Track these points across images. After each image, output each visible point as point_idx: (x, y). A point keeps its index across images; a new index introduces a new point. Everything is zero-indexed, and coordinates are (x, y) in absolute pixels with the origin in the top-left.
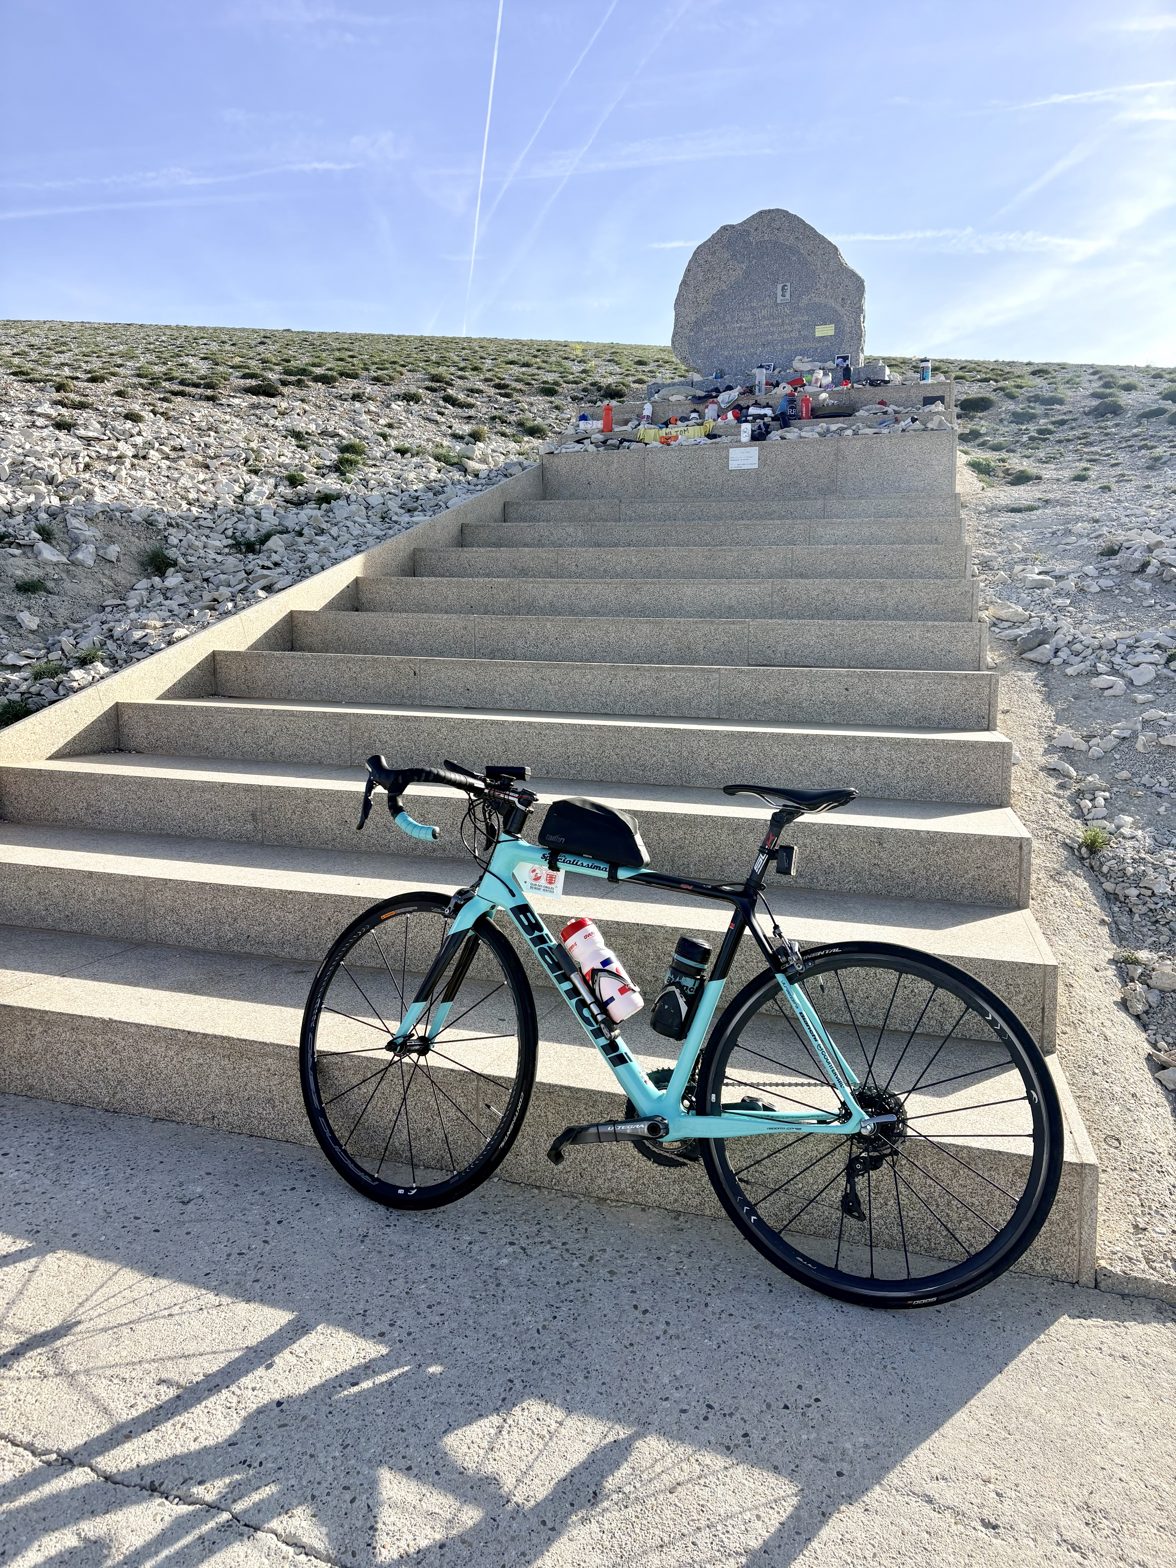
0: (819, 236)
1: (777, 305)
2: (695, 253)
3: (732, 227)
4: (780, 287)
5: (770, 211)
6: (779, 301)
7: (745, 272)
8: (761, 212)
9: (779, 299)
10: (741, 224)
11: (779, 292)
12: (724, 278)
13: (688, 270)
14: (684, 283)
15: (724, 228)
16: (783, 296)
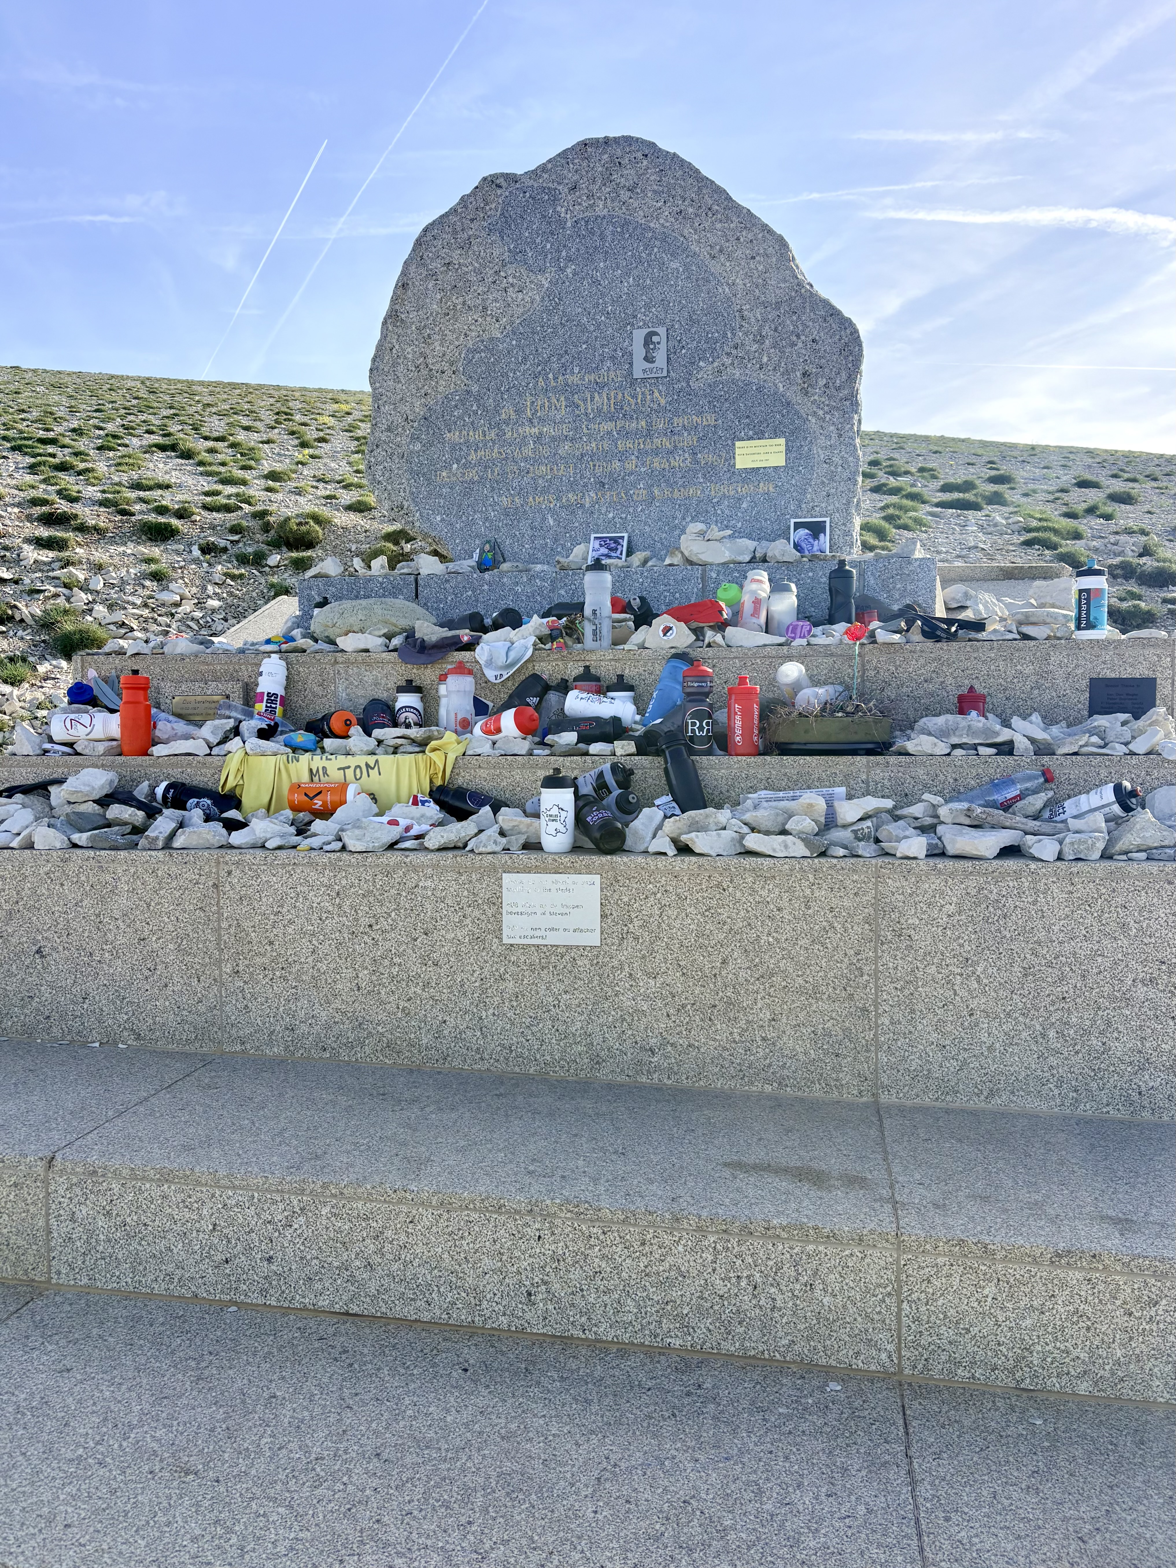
0: (737, 208)
1: (633, 382)
2: (419, 243)
3: (511, 178)
4: (639, 335)
5: (607, 141)
6: (638, 374)
7: (549, 294)
8: (585, 144)
9: (639, 367)
10: (534, 174)
11: (639, 351)
12: (495, 307)
13: (403, 285)
14: (393, 317)
15: (492, 182)
16: (648, 359)
